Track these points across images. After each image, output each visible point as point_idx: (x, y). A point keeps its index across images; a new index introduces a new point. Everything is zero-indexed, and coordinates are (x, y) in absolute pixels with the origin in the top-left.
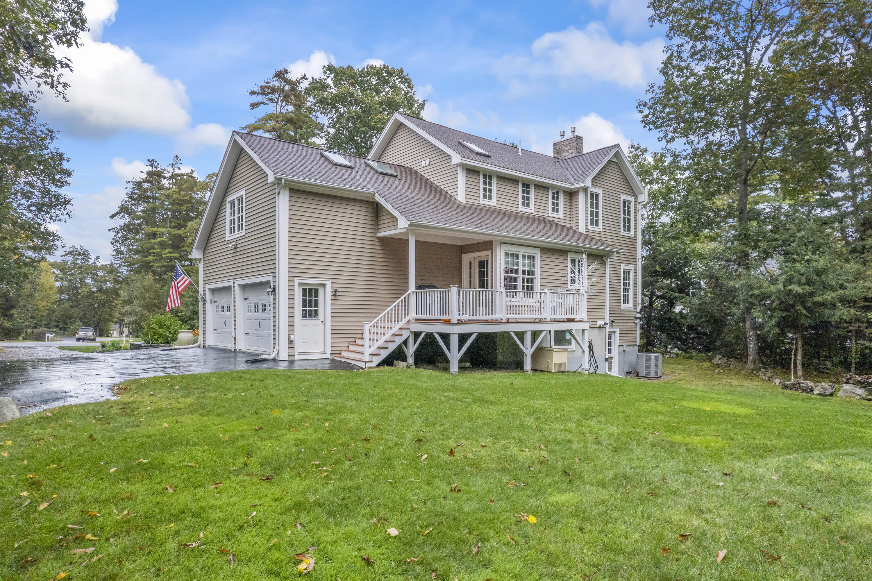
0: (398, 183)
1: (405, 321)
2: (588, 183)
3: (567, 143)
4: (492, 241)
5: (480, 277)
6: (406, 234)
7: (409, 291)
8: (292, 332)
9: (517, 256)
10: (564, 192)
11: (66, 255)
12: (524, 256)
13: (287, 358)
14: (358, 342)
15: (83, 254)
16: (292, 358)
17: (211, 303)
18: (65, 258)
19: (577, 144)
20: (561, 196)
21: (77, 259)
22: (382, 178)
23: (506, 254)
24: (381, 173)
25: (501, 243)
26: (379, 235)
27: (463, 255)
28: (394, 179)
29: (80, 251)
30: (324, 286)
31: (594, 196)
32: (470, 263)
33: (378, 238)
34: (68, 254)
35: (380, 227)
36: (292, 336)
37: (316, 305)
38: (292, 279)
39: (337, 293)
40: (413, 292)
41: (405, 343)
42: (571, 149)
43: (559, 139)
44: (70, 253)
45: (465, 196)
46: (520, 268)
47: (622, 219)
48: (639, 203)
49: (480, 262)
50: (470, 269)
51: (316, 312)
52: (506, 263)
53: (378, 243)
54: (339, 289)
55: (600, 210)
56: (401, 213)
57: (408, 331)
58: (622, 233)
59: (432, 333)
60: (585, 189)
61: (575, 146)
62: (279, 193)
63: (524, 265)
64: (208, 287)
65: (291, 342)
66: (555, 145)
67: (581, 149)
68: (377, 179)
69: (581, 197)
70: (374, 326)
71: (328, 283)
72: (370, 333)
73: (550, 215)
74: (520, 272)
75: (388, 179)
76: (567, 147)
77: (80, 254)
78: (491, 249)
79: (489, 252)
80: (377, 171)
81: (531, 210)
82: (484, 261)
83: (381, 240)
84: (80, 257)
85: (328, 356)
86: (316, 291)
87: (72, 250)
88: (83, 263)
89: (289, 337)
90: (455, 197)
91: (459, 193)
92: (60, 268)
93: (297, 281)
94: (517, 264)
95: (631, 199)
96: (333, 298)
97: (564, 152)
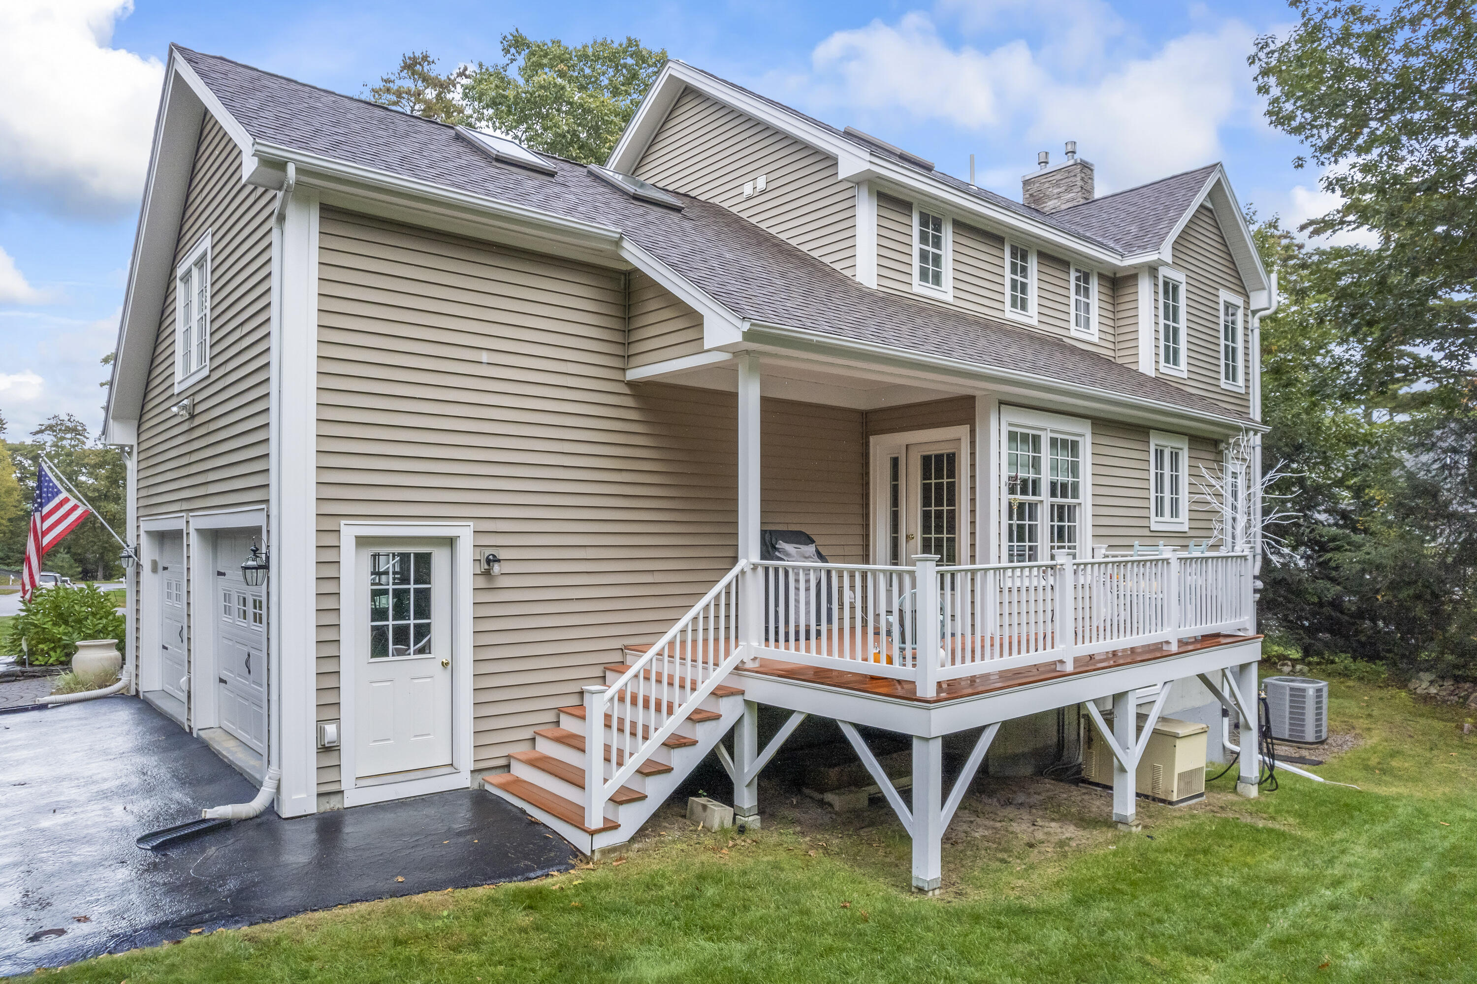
0: (687, 224)
1: (727, 664)
2: (1166, 253)
3: (1058, 177)
4: (972, 398)
5: (926, 502)
6: (728, 370)
7: (742, 563)
8: (330, 713)
9: (1036, 439)
10: (1101, 276)
11: (41, 432)
12: (1054, 442)
13: (312, 807)
14: (569, 724)
15: (74, 430)
16: (334, 804)
17: (155, 569)
18: (40, 438)
19: (1082, 179)
20: (1094, 286)
21: (63, 439)
22: (639, 209)
23: (1012, 436)
24: (636, 198)
25: (1001, 403)
26: (633, 375)
27: (873, 439)
28: (675, 217)
29: (69, 424)
30: (450, 542)
31: (1171, 289)
32: (895, 462)
33: (630, 384)
34: (46, 429)
35: (635, 349)
36: (331, 729)
37: (423, 610)
38: (329, 524)
39: (496, 568)
40: (755, 567)
41: (729, 740)
42: (1069, 189)
43: (1033, 170)
44: (50, 428)
45: (875, 270)
46: (1046, 477)
47: (1222, 349)
48: (1254, 313)
49: (926, 460)
50: (895, 476)
51: (423, 631)
52: (1013, 463)
53: (630, 402)
54: (502, 554)
55: (1183, 325)
56: (715, 296)
57: (739, 699)
58: (1223, 383)
59: (835, 720)
60: (1152, 269)
61: (1080, 183)
62: (281, 218)
63: (1054, 468)
64: (145, 526)
65: (327, 749)
66: (1026, 183)
67: (1090, 191)
68: (626, 208)
69: (1145, 290)
70: (622, 699)
71: (465, 535)
72: (608, 726)
73: (1073, 333)
74: (1045, 488)
75: (655, 213)
76: (1058, 186)
77: (68, 430)
78: (970, 421)
79: (962, 431)
80: (624, 192)
81: (1031, 317)
82: (939, 457)
83: (639, 389)
84: (69, 436)
85: (463, 780)
86: (424, 560)
87: (53, 422)
88: (74, 446)
89: (320, 732)
90: (848, 273)
91: (859, 261)
92: (30, 456)
93: (349, 532)
94: (1036, 464)
95: (1238, 301)
96: (482, 583)
97: (1050, 198)
